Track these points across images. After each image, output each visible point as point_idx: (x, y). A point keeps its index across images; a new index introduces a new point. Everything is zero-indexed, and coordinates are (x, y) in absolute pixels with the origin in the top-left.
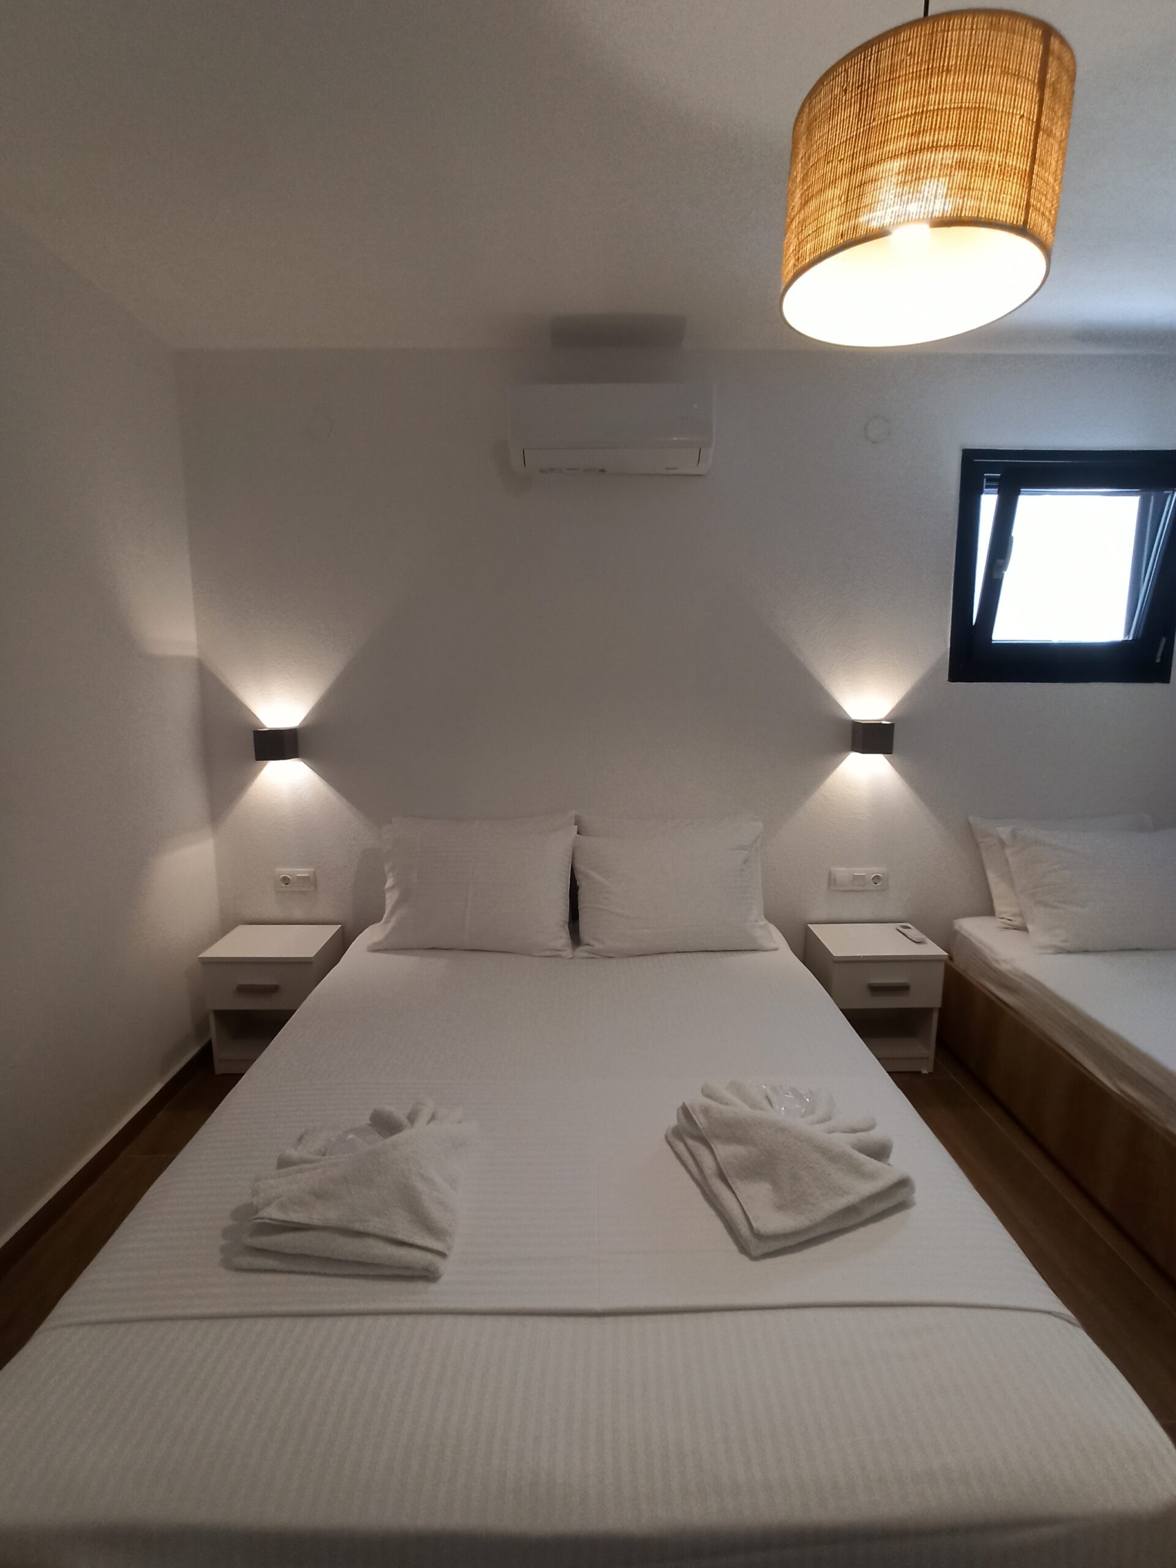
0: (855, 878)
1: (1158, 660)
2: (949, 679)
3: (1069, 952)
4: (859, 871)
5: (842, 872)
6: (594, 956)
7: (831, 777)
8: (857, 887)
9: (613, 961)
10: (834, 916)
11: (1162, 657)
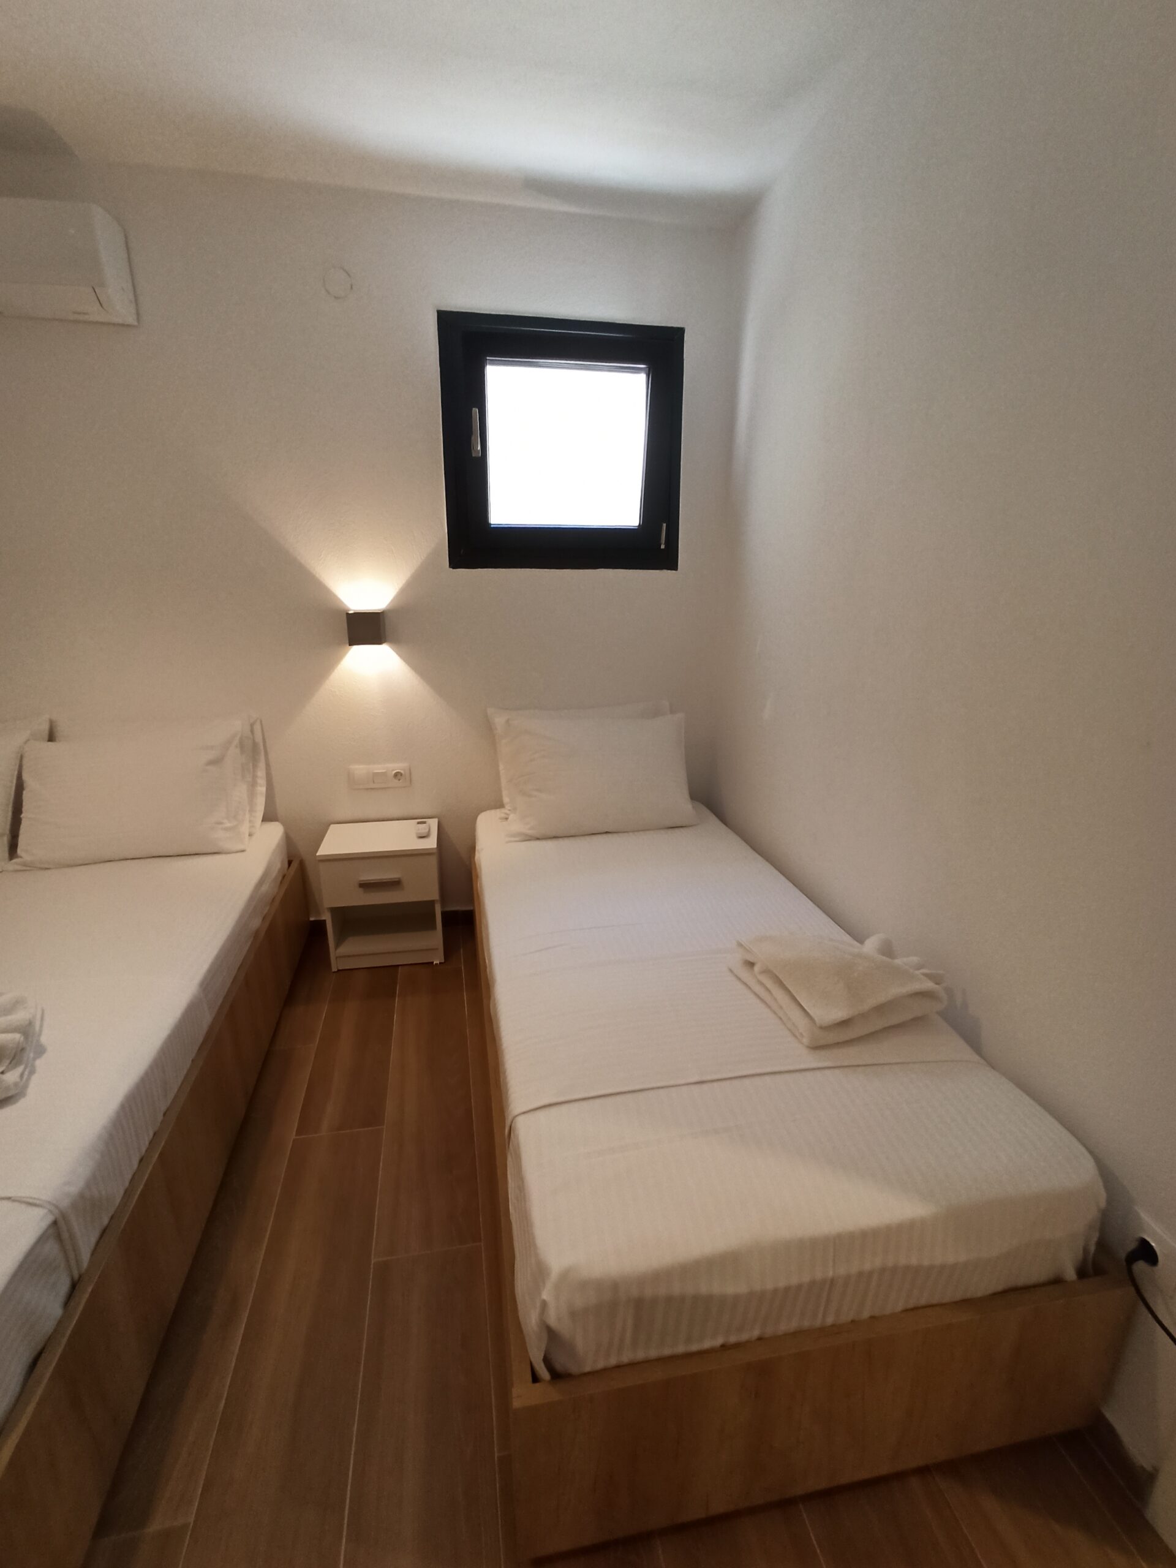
0: (376, 775)
1: (663, 547)
2: (450, 565)
3: (538, 839)
4: (379, 768)
5: (360, 769)
6: (24, 868)
7: (336, 671)
8: (374, 785)
9: (49, 872)
10: (361, 816)
11: (666, 544)
